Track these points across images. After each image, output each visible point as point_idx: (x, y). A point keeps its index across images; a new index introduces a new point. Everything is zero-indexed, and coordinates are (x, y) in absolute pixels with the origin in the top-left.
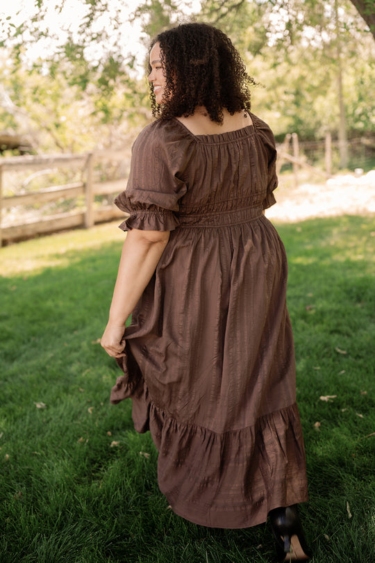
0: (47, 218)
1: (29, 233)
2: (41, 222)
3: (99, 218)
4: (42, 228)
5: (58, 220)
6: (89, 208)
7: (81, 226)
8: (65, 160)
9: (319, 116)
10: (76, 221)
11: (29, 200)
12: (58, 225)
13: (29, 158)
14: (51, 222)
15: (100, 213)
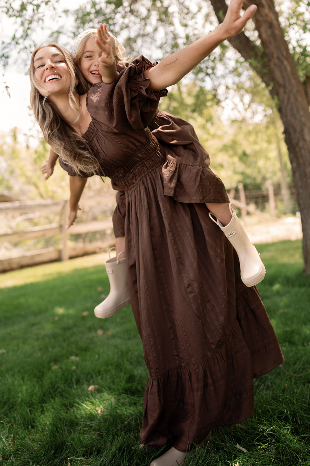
0: (29, 254)
1: (14, 266)
2: (23, 257)
3: (74, 253)
4: (25, 262)
5: (39, 255)
6: (65, 244)
7: (58, 260)
8: (45, 206)
9: (263, 171)
10: (54, 256)
11: (15, 239)
12: (38, 259)
13: (17, 204)
14: (32, 257)
15: (74, 249)
